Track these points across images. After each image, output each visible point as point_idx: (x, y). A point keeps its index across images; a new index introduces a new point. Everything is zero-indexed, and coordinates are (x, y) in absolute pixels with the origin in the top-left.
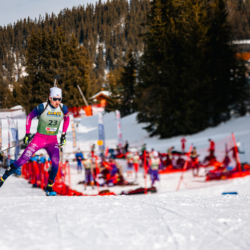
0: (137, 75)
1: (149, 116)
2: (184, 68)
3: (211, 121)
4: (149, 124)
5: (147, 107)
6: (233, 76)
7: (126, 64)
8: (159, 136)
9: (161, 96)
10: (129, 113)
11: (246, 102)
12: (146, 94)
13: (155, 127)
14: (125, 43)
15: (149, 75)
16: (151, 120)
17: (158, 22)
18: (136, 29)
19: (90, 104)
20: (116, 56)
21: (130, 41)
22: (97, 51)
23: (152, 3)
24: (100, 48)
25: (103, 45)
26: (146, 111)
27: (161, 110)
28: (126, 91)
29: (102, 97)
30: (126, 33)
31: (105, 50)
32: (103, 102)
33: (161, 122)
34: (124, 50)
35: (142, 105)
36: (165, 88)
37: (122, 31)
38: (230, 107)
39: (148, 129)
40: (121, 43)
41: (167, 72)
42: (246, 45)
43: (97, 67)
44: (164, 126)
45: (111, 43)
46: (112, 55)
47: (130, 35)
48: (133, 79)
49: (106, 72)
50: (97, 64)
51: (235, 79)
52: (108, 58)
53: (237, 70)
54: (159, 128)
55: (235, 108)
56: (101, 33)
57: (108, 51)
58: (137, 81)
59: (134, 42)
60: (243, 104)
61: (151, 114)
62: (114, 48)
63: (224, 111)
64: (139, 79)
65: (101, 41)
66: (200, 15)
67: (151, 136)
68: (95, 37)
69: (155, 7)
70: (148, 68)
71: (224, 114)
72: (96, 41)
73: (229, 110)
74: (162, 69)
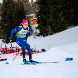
1: (3, 37)
2: (12, 23)
4: (3, 39)
5: (2, 35)
8: (6, 43)
9: (6, 31)
12: (2, 31)
13: (5, 40)
15: (2, 25)
16: (4, 38)
17: (5, 10)
23: (2, 5)
26: (2, 36)
27: (6, 35)
33: (6, 39)
36: (7, 29)
39: (3, 41)
41: (8, 24)
42: (30, 16)
44: (7, 40)
54: (6, 40)
66: (17, 8)
67: (4, 43)
69: (4, 6)
70: (2, 23)
74: (6, 24)
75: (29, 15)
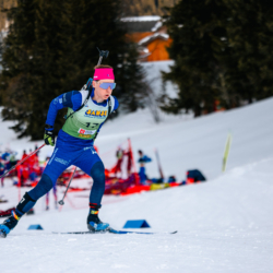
0: (1, 60)
1: (16, 113)
2: (60, 53)
4: (17, 122)
5: (14, 101)
6: (121, 62)
8: (29, 138)
9: (32, 87)
11: (137, 95)
12: (13, 85)
13: (25, 127)
15: (16, 60)
16: (20, 118)
26: (13, 106)
27: (32, 104)
33: (32, 120)
35: (8, 99)
36: (37, 77)
39: (16, 128)
41: (39, 57)
42: (138, 23)
44: (36, 125)
51: (124, 66)
53: (126, 55)
54: (30, 127)
55: (124, 103)
58: (1, 68)
60: (134, 98)
61: (20, 110)
64: (4, 66)
67: (20, 137)
70: (16, 51)
74: (33, 54)
75: (135, 19)
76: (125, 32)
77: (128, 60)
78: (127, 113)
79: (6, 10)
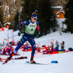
0: (19, 17)
1: (23, 31)
3: (44, 34)
4: (23, 34)
6: (51, 19)
7: (16, 14)
10: (17, 30)
11: (56, 28)
14: (15, 6)
15: (24, 18)
18: (19, 2)
19: (3, 27)
20: (12, 11)
21: (17, 6)
22: (6, 9)
24: (7, 8)
25: (8, 7)
28: (16, 23)
29: (7, 24)
30: (16, 3)
31: (8, 9)
32: (8, 26)
34: (15, 9)
37: (14, 2)
38: (50, 29)
40: (14, 6)
43: (6, 14)
45: (11, 6)
46: (11, 10)
47: (17, 4)
48: (18, 19)
49: (9, 16)
50: (6, 13)
52: (10, 11)
53: (53, 17)
55: (52, 29)
56: (7, 3)
57: (10, 9)
58: (20, 20)
59: (18, 6)
60: (55, 28)
62: (12, 8)
63: (48, 30)
64: (20, 19)
65: (7, 5)
68: (5, 4)
70: (23, 15)
71: (48, 31)
72: (5, 6)
73: (50, 30)
74: (28, 16)
75: (56, 7)
76: (53, 11)
77: (53, 18)
78: (53, 32)
79: (21, 4)
